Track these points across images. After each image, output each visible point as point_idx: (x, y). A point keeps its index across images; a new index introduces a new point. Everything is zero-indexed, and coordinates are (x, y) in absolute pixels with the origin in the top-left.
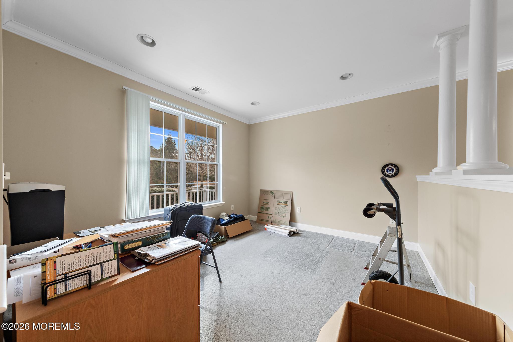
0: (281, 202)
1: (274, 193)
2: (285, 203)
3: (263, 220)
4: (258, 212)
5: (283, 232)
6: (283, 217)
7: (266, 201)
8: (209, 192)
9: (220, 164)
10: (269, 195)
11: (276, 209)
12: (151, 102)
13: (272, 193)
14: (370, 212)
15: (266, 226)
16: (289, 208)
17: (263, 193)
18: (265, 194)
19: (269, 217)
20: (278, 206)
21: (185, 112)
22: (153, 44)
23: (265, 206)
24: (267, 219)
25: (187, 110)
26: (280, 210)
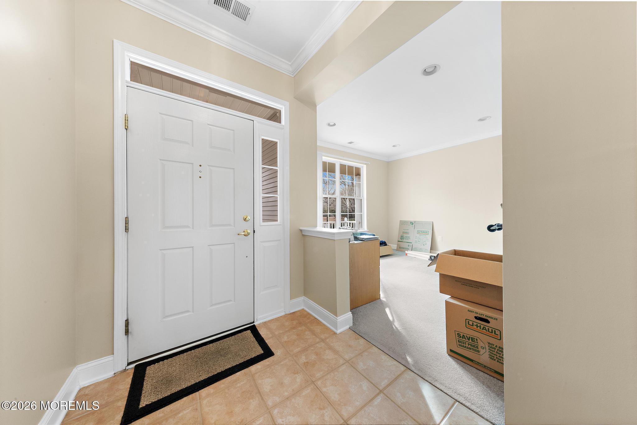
0: (421, 232)
1: (414, 223)
2: (426, 233)
3: (403, 248)
4: (398, 241)
5: (424, 257)
6: (423, 245)
7: (406, 231)
8: (350, 223)
9: (364, 198)
10: (409, 225)
11: (416, 238)
12: (323, 157)
13: (412, 223)
14: (492, 228)
15: (406, 252)
16: (429, 237)
17: (402, 223)
18: (404, 225)
19: (409, 246)
20: (418, 235)
21: (341, 159)
22: (335, 125)
23: (405, 235)
24: (407, 247)
25: (347, 159)
26: (420, 239)
